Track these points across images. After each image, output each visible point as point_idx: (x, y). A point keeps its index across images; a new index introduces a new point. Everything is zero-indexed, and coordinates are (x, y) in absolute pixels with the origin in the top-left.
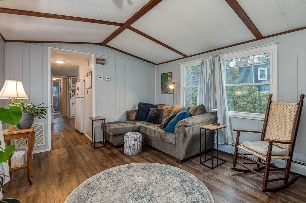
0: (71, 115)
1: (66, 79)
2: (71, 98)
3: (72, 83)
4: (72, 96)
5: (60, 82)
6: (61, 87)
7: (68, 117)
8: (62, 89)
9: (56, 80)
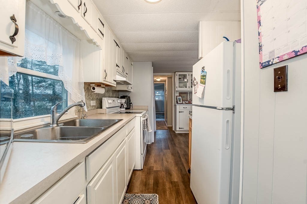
0: (178, 129)
1: (171, 78)
2: (177, 103)
3: (178, 81)
4: (179, 100)
5: (166, 83)
6: (166, 89)
7: (173, 130)
8: (167, 92)
9: (161, 81)
